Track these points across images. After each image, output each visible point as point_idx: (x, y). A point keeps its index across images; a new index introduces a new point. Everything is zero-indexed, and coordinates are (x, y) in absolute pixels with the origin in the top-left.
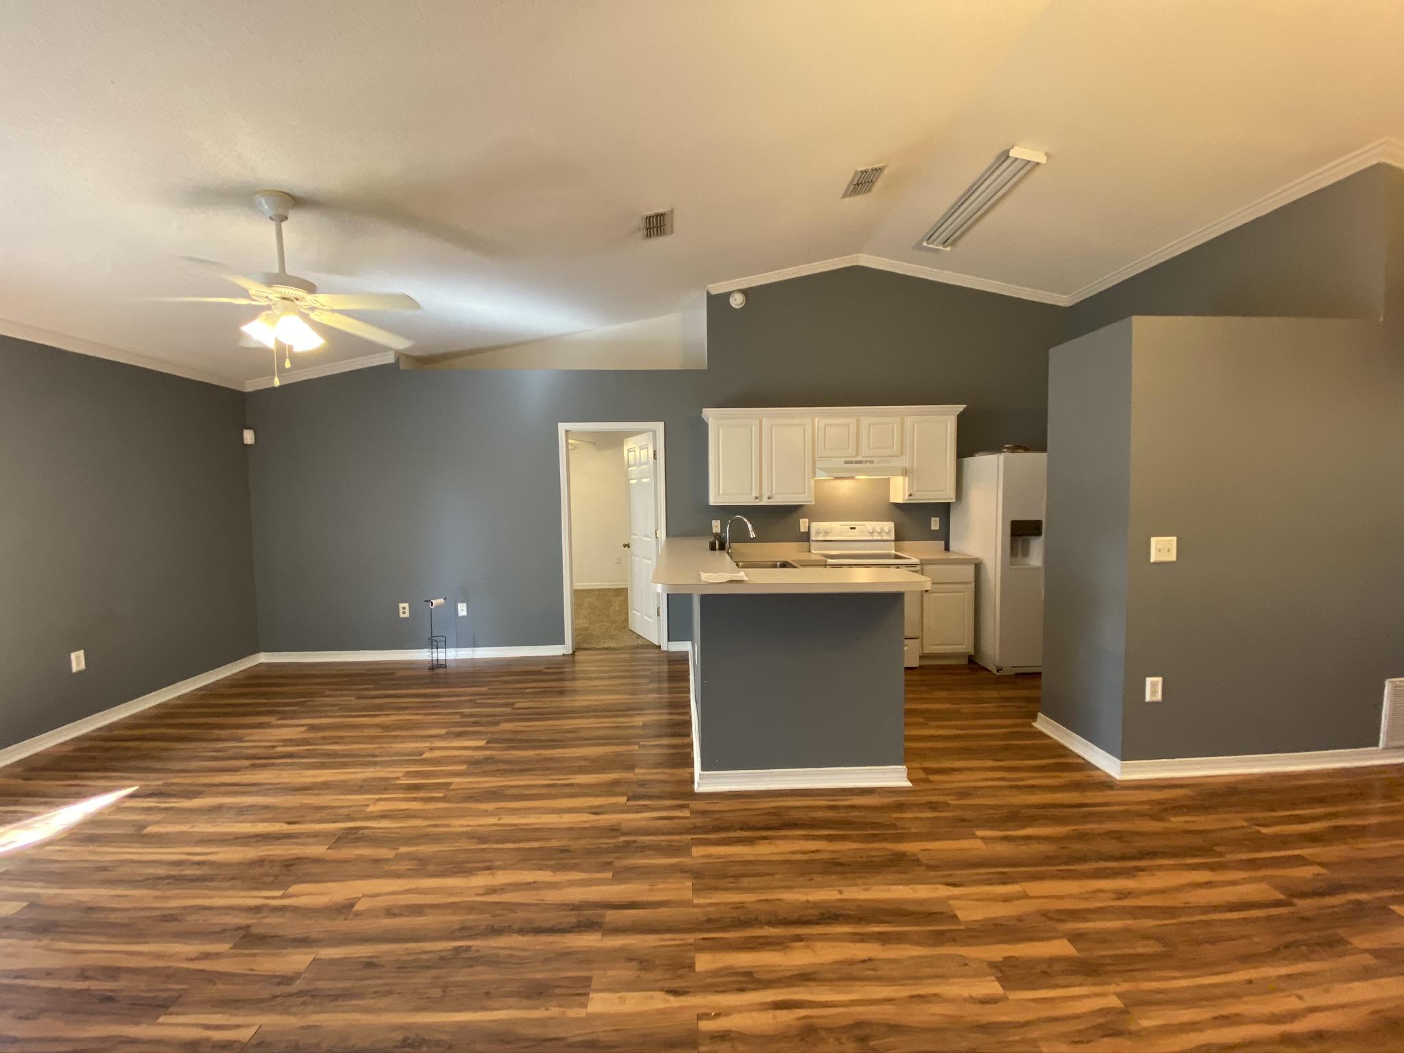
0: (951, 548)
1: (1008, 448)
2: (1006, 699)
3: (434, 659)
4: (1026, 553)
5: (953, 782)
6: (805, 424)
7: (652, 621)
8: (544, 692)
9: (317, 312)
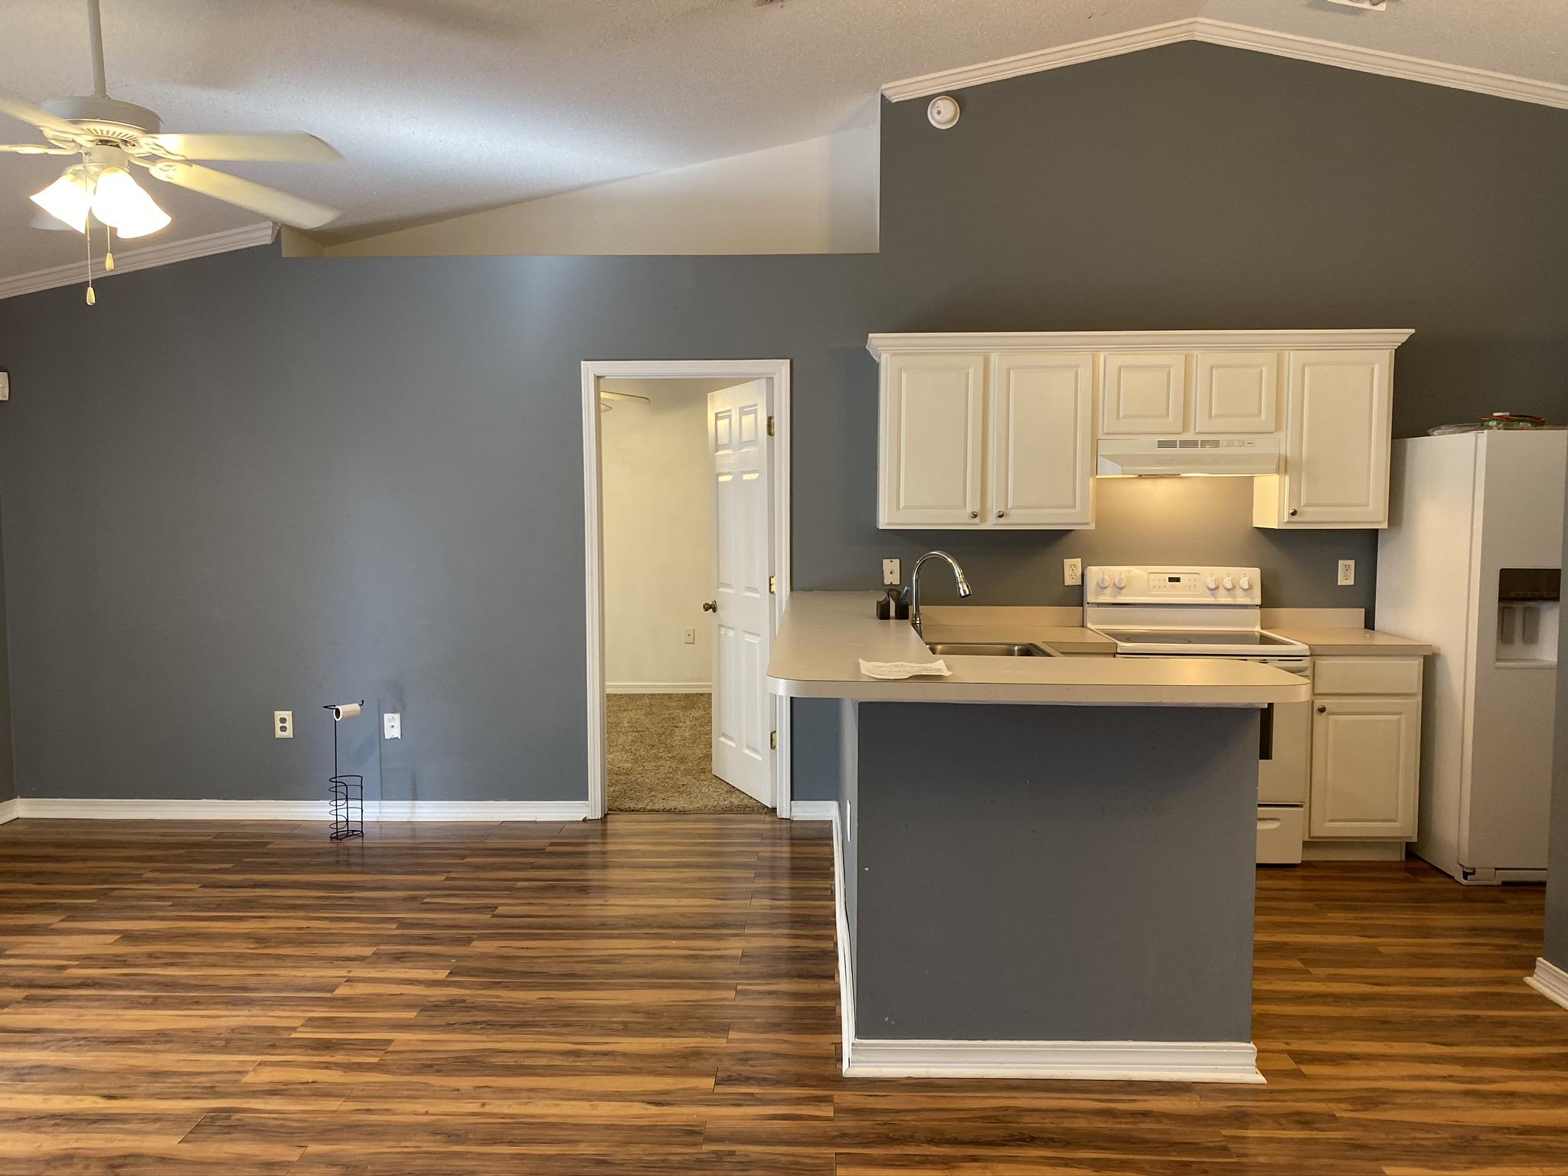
0: (1378, 623)
1: (1499, 419)
2: (1474, 931)
3: (340, 819)
4: (1531, 637)
5: (1348, 1079)
6: (1077, 366)
7: (760, 758)
8: (551, 888)
9: (161, 165)
